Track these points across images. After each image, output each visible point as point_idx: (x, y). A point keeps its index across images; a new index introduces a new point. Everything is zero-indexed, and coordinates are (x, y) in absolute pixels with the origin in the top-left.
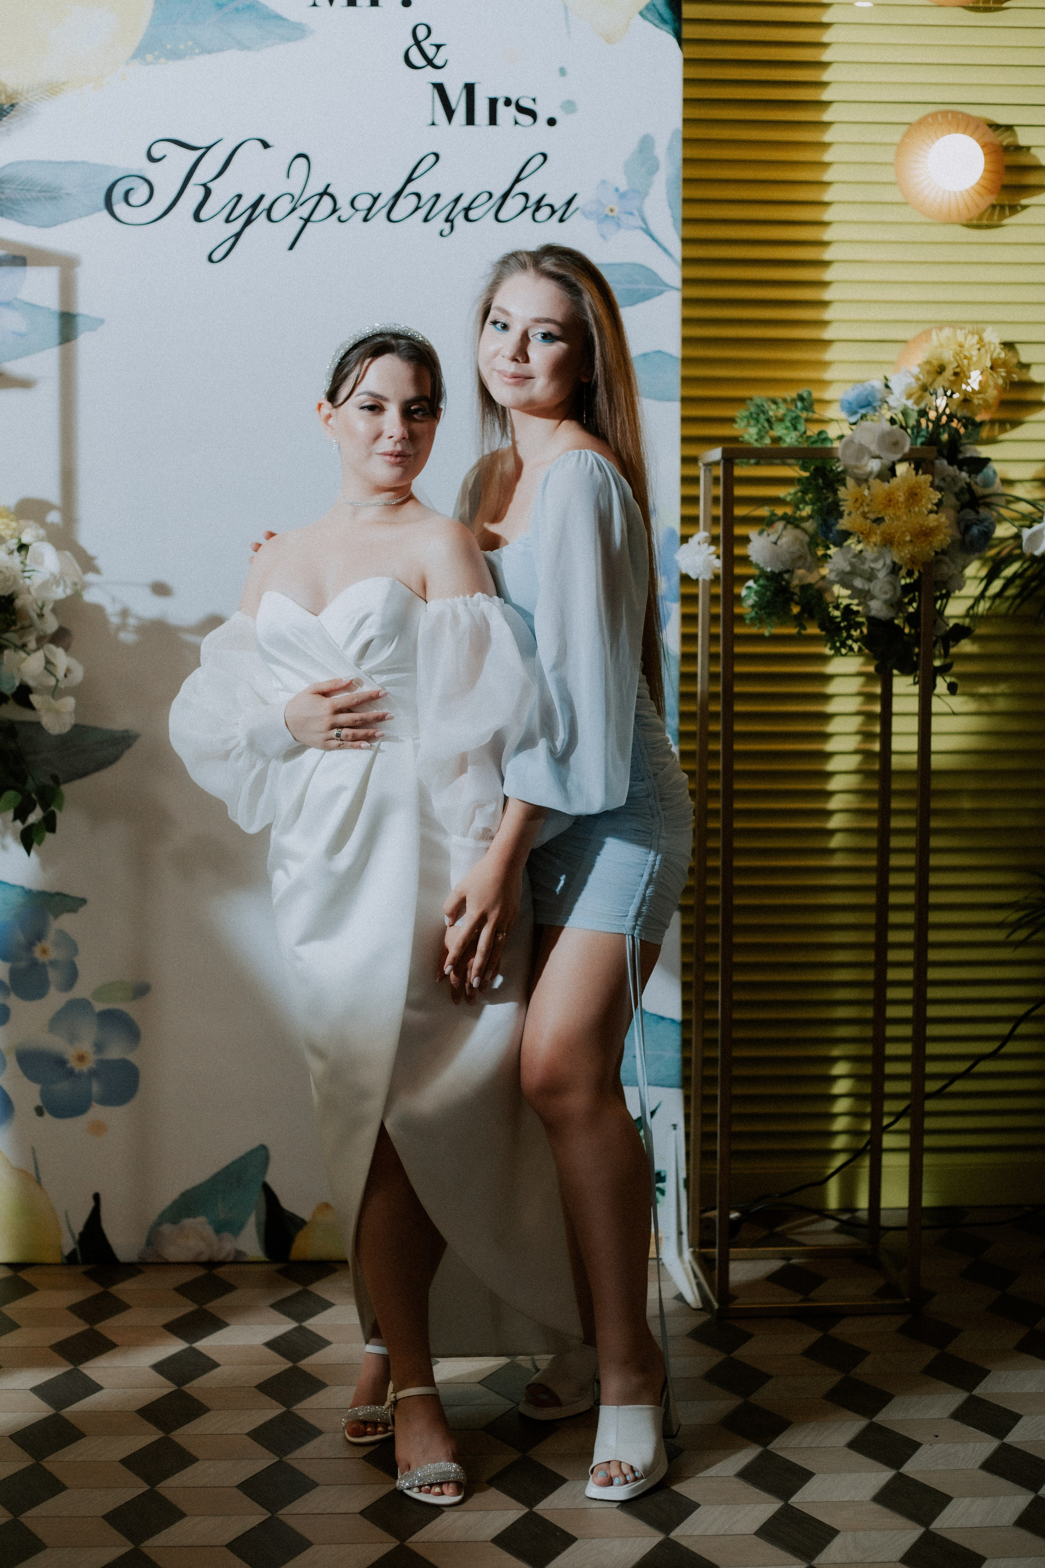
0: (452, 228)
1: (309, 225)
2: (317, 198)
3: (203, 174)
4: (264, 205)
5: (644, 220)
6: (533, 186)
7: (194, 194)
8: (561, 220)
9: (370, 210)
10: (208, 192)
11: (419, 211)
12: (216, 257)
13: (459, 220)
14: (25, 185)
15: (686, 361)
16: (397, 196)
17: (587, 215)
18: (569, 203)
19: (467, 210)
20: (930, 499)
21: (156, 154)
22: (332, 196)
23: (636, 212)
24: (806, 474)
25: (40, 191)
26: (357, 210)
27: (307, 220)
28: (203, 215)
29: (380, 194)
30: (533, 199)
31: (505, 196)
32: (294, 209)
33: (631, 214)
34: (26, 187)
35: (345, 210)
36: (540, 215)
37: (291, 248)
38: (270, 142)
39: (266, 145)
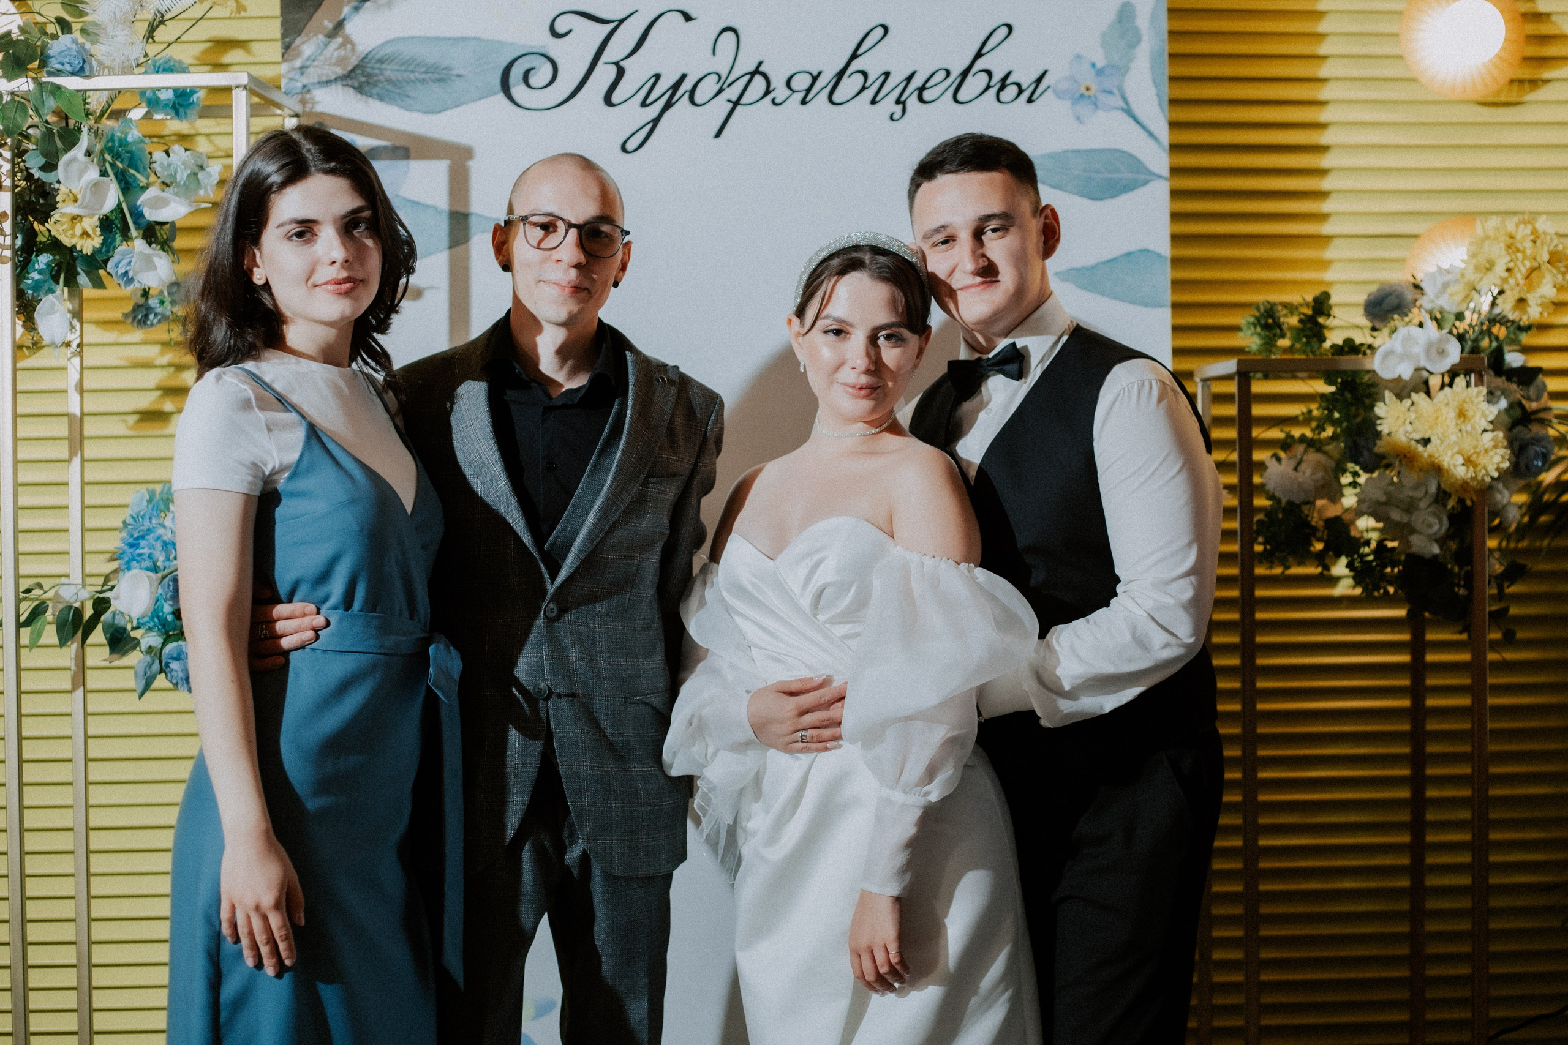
0: (904, 111)
1: (739, 108)
2: (748, 77)
3: (615, 51)
4: (687, 85)
5: (1125, 100)
6: (996, 62)
7: (604, 74)
8: (1030, 101)
9: (808, 90)
10: (621, 72)
11: (866, 92)
12: (630, 146)
13: (912, 102)
14: (409, 65)
15: (1177, 262)
16: (840, 75)
17: (1059, 95)
18: (1039, 80)
19: (921, 89)
20: (1484, 415)
21: (560, 28)
22: (765, 76)
23: (1115, 91)
24: (1333, 389)
25: (426, 73)
26: (794, 92)
27: (736, 103)
28: (616, 98)
29: (820, 73)
30: (997, 77)
31: (965, 74)
32: (720, 91)
33: (1110, 92)
34: (410, 68)
35: (780, 92)
36: (1004, 96)
37: (718, 135)
38: (693, 14)
39: (688, 18)
